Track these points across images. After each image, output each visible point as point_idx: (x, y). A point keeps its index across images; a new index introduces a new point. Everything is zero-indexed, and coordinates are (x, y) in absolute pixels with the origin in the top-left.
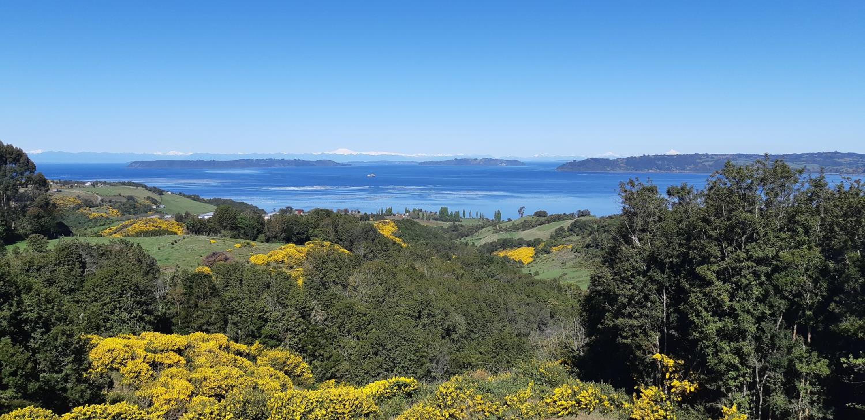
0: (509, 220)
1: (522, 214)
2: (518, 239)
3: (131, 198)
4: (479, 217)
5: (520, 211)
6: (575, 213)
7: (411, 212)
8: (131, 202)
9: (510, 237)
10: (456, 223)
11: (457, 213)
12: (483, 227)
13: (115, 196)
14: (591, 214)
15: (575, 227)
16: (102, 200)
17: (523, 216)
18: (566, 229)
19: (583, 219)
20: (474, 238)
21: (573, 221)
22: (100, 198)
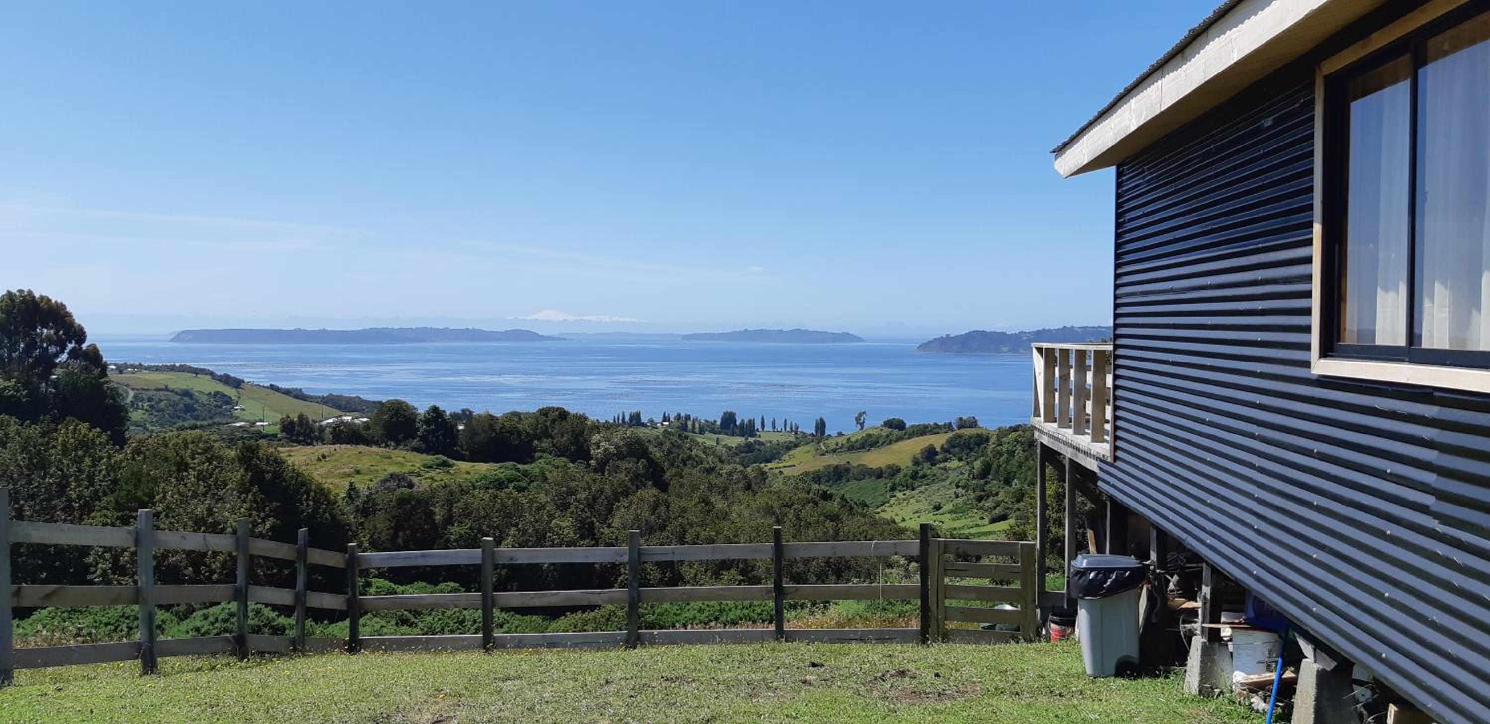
0: (840, 434)
1: (862, 425)
2: (858, 466)
3: (187, 394)
4: (788, 429)
5: (858, 419)
6: (953, 421)
7: (672, 419)
8: (187, 400)
9: (843, 462)
10: (751, 440)
11: (752, 423)
12: (796, 446)
13: (158, 390)
14: (980, 424)
15: (954, 447)
16: (135, 397)
17: (865, 427)
18: (938, 450)
19: (968, 432)
20: (781, 465)
21: (950, 434)
22: (131, 394)
